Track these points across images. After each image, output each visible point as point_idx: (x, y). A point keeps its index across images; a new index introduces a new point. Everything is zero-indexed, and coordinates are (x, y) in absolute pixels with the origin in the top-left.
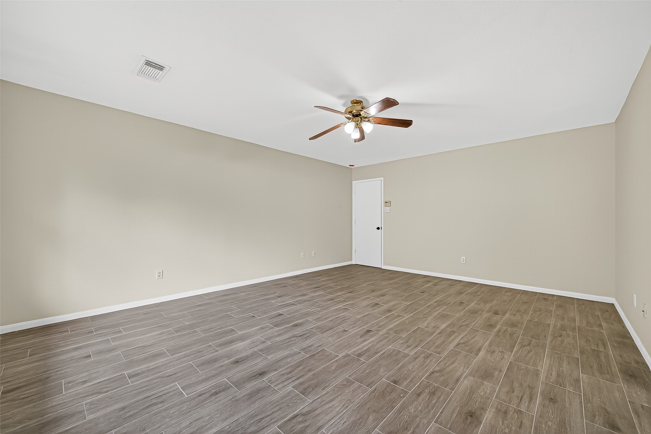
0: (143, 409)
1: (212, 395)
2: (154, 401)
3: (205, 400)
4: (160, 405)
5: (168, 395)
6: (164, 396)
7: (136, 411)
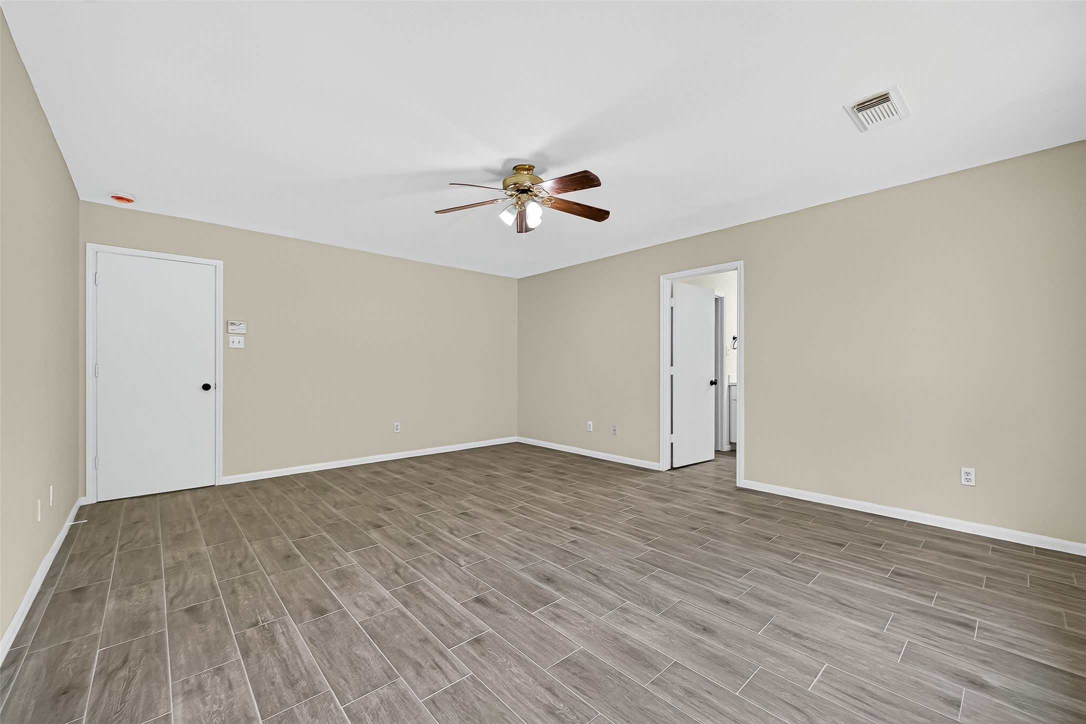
0: (895, 706)
1: (802, 638)
2: (870, 700)
3: (817, 642)
4: (869, 688)
5: (843, 688)
6: (850, 693)
7: (908, 714)
